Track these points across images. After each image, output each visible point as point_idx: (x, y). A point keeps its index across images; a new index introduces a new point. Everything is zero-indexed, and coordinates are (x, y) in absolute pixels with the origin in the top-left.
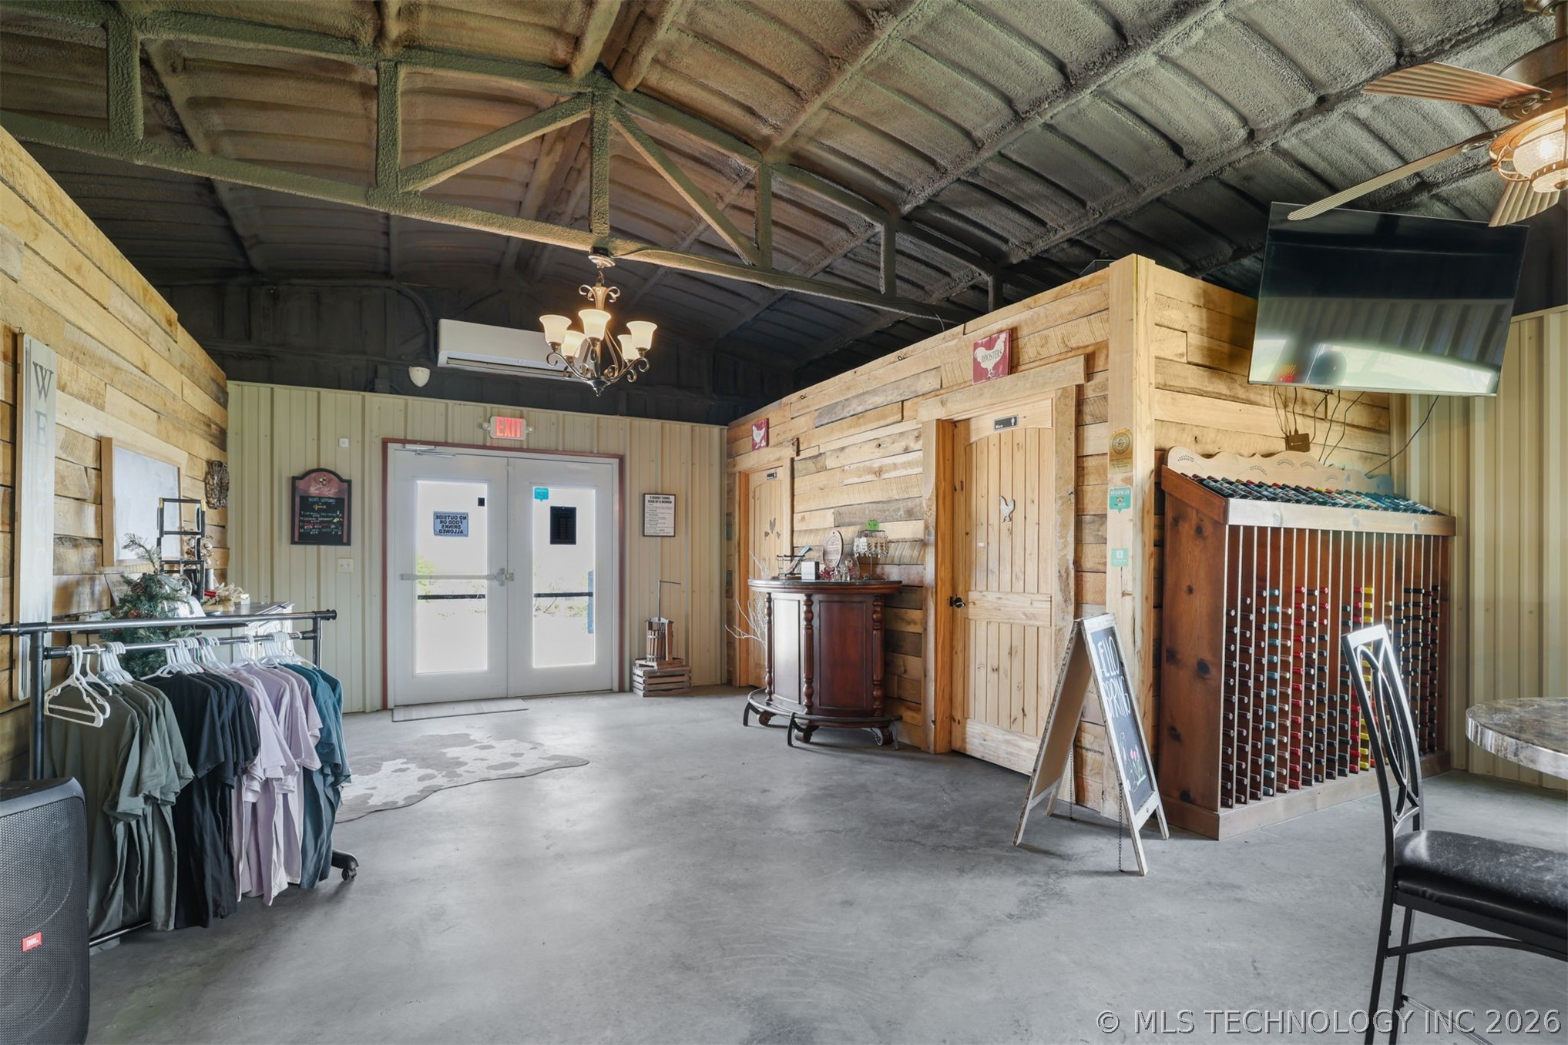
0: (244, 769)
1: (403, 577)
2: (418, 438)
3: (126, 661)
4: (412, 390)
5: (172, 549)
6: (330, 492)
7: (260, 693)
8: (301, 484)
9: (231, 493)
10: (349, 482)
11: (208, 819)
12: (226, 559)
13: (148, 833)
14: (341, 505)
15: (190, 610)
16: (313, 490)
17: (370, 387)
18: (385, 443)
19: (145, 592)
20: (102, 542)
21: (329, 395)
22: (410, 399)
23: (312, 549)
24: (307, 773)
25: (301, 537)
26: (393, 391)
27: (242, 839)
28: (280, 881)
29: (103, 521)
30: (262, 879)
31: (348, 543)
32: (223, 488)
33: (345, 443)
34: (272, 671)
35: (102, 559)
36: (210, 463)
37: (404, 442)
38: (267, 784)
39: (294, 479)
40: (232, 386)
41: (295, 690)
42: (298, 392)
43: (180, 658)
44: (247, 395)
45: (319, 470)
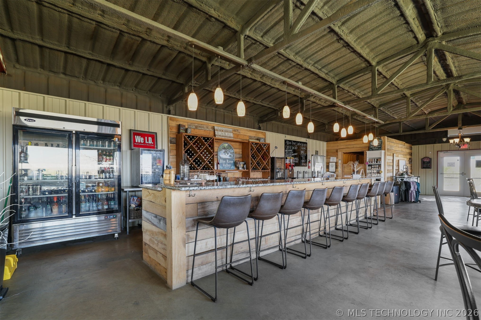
0: (410, 189)
1: (441, 174)
2: (444, 150)
3: (401, 179)
4: (444, 142)
5: (405, 170)
6: (428, 160)
7: (411, 183)
8: (423, 159)
9: (413, 162)
10: (431, 159)
11: (407, 193)
12: (412, 171)
13: (402, 193)
14: (430, 162)
15: (406, 176)
16: (425, 160)
17: (435, 143)
18: (438, 152)
19: (402, 174)
20: (398, 170)
21: (428, 145)
22: (442, 144)
23: (425, 169)
24: (416, 191)
25: (423, 167)
26: (439, 143)
27: (410, 196)
28: (413, 200)
29: (399, 168)
30: (411, 200)
31: (431, 168)
32: (411, 161)
33: (430, 152)
34: (413, 182)
35: (398, 171)
36: (409, 158)
37: (441, 151)
38: (412, 191)
39: (422, 159)
40: (413, 146)
41: (415, 184)
42: (422, 146)
43: (405, 180)
44: (415, 147)
45: (426, 157)
